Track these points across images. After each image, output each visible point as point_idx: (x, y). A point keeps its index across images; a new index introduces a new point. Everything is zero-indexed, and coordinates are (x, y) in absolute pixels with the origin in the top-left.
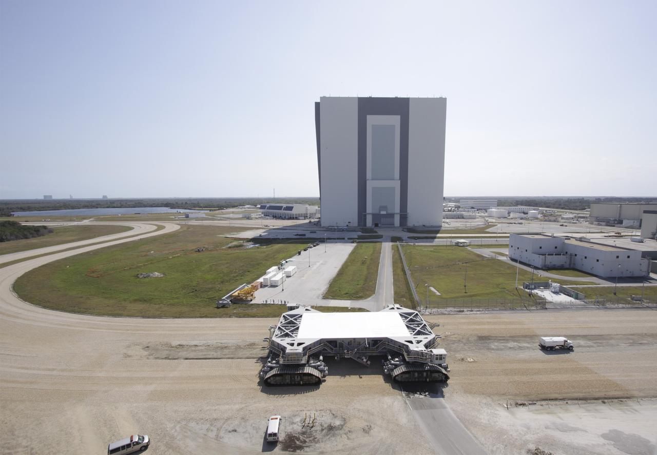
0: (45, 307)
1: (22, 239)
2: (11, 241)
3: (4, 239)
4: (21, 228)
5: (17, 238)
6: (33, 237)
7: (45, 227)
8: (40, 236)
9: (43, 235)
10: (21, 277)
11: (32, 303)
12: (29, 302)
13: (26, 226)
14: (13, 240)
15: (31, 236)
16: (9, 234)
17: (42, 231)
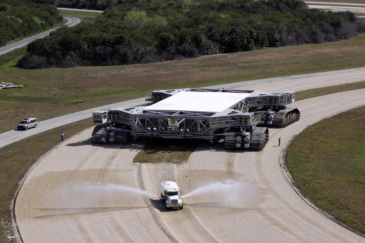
0: (339, 220)
1: (306, 42)
2: (288, 47)
3: (276, 41)
4: (308, 16)
5: (299, 40)
6: (328, 39)
7: (350, 16)
8: (341, 38)
9: (345, 36)
10: (300, 134)
11: (316, 205)
12: (312, 200)
13: (316, 10)
14: (291, 43)
15: (323, 36)
16: (285, 28)
17: (345, 24)
